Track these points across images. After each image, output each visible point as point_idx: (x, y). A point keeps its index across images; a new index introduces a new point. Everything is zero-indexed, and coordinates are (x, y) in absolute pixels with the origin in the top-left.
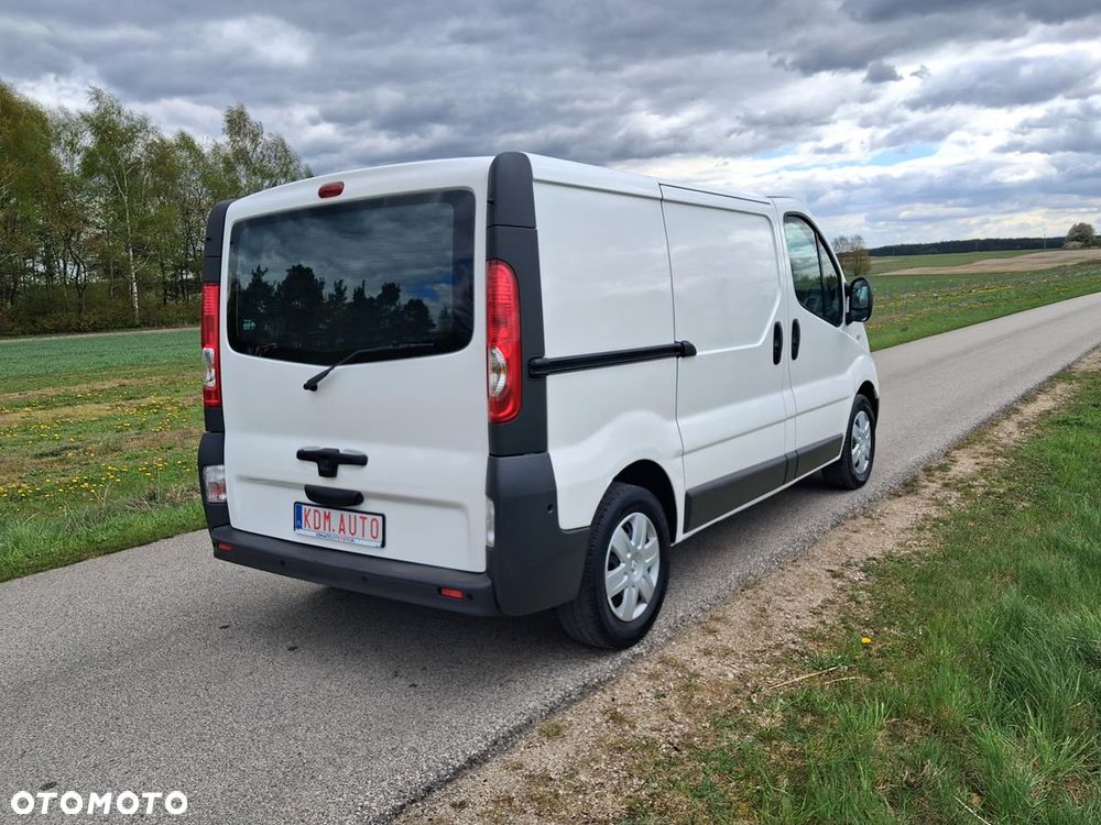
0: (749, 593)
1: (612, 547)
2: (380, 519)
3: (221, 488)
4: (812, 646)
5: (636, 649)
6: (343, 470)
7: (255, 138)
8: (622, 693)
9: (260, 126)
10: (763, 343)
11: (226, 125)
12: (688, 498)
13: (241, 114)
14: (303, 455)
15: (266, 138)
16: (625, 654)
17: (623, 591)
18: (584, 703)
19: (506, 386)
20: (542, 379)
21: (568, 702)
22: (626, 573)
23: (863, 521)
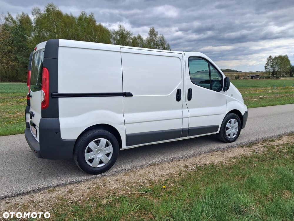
0: (153, 166)
1: (89, 146)
2: (36, 130)
3: (29, 119)
5: (98, 176)
6: (33, 117)
8: (81, 186)
9: (157, 33)
10: (170, 95)
11: (149, 32)
12: (128, 137)
13: (153, 30)
15: (158, 36)
16: (93, 176)
17: (93, 159)
19: (44, 99)
21: (65, 185)
22: (94, 154)
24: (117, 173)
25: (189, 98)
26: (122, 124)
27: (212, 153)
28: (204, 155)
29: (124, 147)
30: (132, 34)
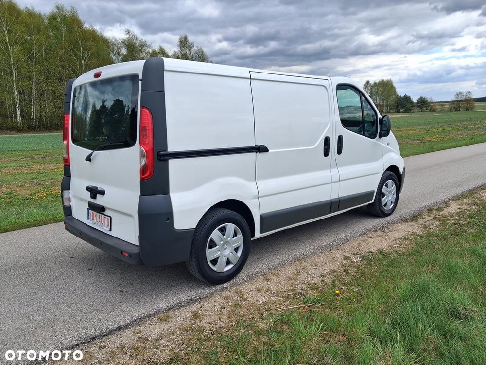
0: (298, 263)
1: (211, 238)
2: (109, 218)
3: (69, 200)
4: (310, 292)
5: (225, 285)
6: (98, 196)
7: (190, 49)
8: (206, 305)
9: (193, 44)
10: (316, 147)
11: (179, 43)
12: (263, 218)
13: (186, 39)
14: (88, 189)
15: (195, 49)
16: (218, 287)
17: (218, 258)
18: (187, 308)
19: (145, 163)
20: (167, 160)
21: (180, 306)
22: (219, 250)
23: (379, 233)
24: (250, 278)
25: (339, 151)
26: (254, 197)
27: (370, 234)
28: (362, 238)
29: (258, 235)
30: (149, 47)
